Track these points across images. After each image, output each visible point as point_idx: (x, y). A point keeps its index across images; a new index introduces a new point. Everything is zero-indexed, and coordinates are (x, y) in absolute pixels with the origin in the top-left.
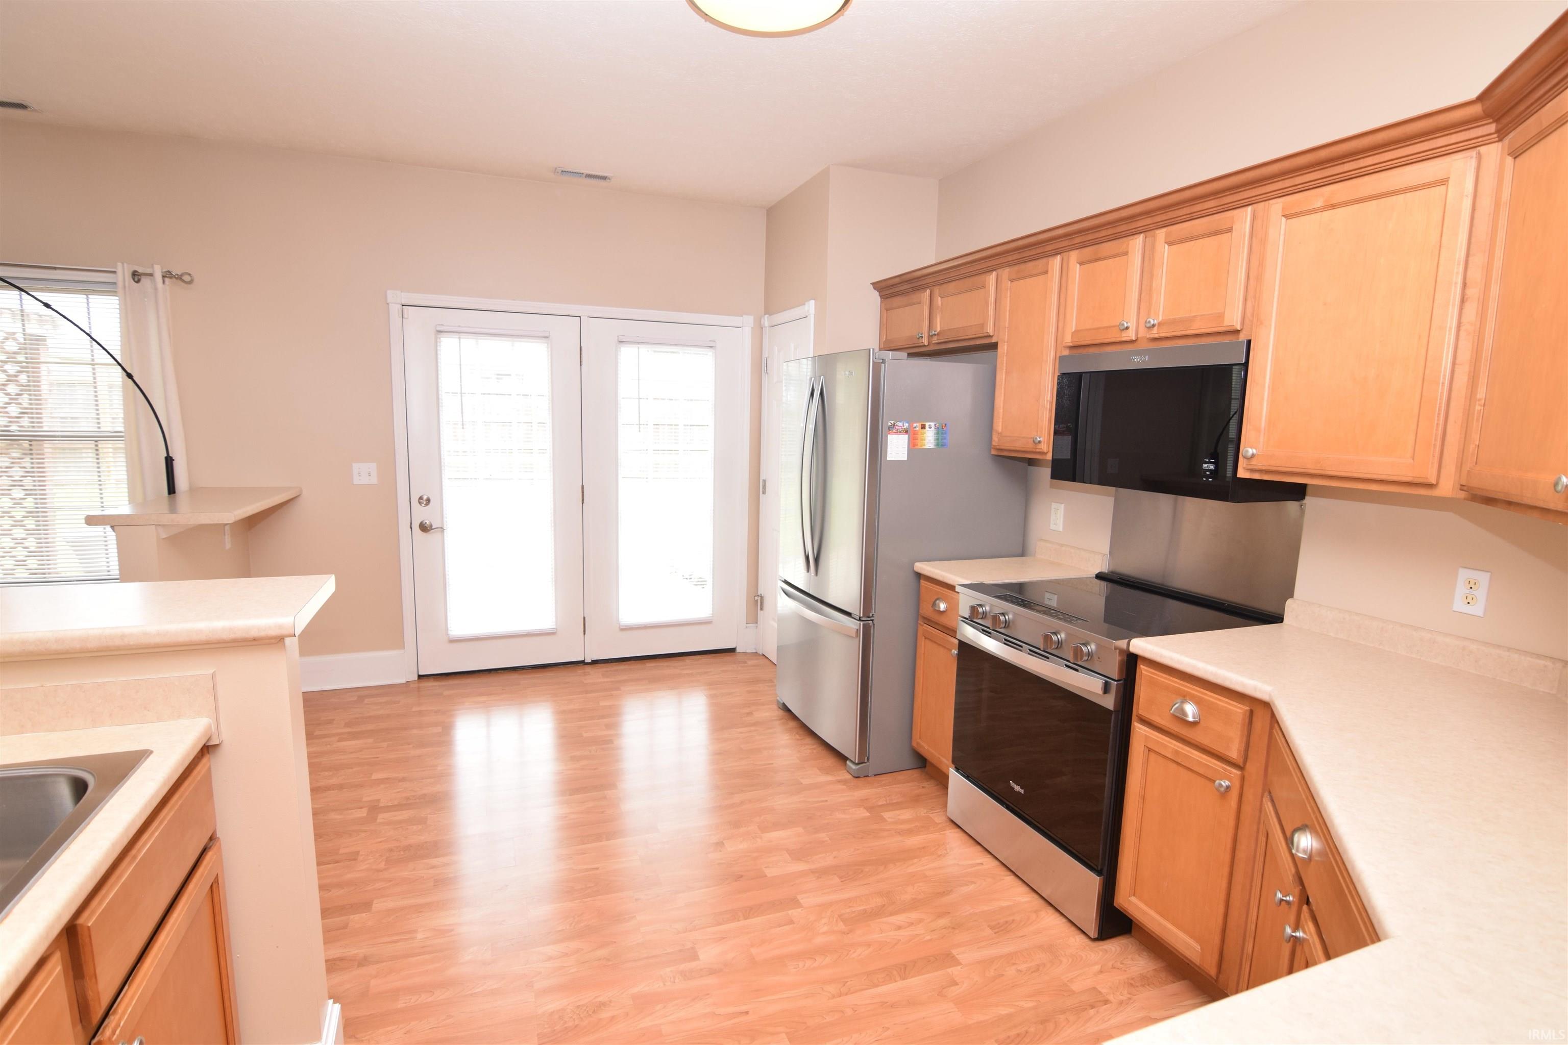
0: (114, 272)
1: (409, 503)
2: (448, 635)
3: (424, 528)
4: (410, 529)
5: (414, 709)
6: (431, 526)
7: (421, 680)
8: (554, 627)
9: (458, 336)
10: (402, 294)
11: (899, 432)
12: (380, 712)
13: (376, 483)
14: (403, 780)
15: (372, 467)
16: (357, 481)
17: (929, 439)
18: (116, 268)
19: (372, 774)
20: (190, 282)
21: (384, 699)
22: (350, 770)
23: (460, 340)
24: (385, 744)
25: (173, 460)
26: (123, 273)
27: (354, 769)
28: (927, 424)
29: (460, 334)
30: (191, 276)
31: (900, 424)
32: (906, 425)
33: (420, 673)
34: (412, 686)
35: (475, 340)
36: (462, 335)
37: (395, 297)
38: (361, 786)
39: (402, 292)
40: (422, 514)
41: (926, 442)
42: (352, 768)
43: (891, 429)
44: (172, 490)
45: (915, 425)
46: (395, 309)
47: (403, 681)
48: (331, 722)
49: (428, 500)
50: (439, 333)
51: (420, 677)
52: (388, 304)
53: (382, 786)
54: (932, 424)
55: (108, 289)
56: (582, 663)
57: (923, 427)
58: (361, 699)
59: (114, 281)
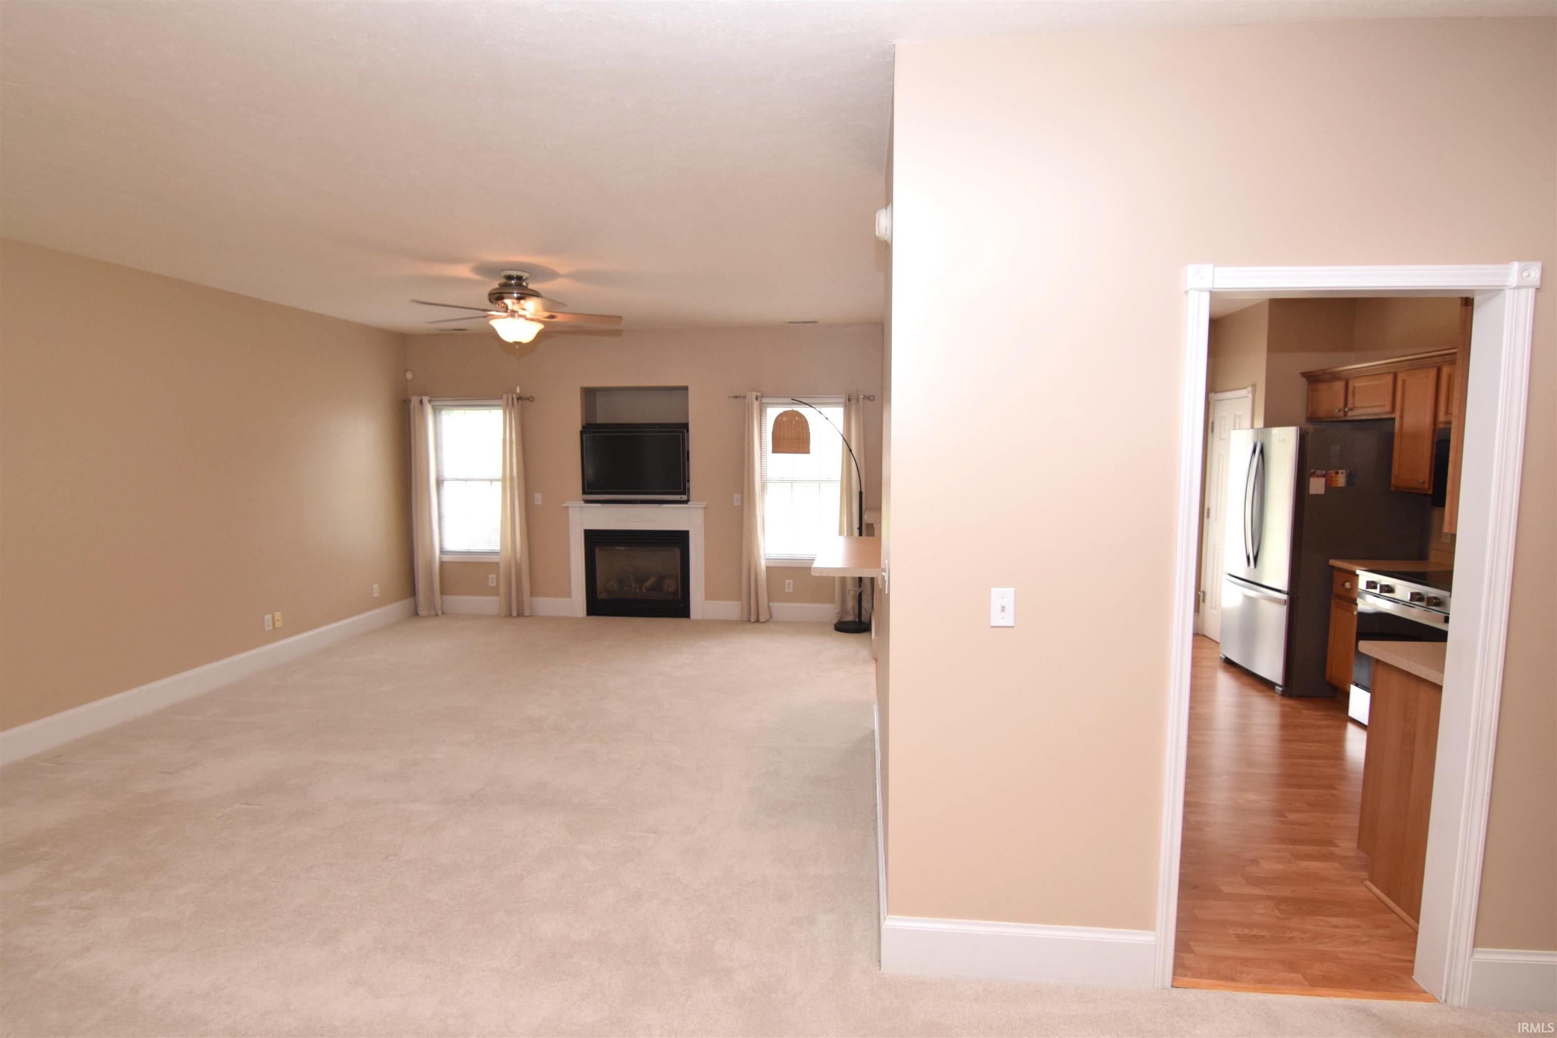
11: (1318, 476)
17: (1341, 480)
20: (873, 400)
25: (862, 493)
28: (1340, 471)
31: (1319, 471)
32: (1324, 472)
41: (1339, 482)
43: (1313, 475)
44: (861, 508)
45: (1330, 472)
54: (1344, 471)
57: (1337, 473)
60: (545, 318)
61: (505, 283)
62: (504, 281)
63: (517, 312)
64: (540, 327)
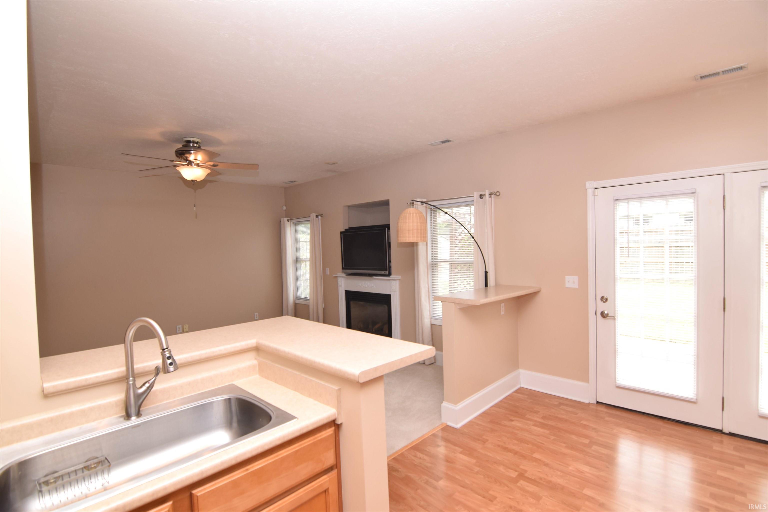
0: (473, 196)
1: (595, 300)
2: (616, 382)
3: (603, 315)
4: (595, 315)
5: (582, 422)
6: (608, 314)
7: (598, 405)
8: (695, 398)
9: (627, 202)
10: (595, 182)
12: (564, 417)
13: (577, 287)
14: (547, 465)
15: (576, 278)
16: (567, 286)
18: (474, 194)
19: (534, 453)
20: (499, 195)
21: (570, 409)
22: (527, 445)
23: (628, 204)
24: (552, 438)
25: (488, 273)
26: (477, 195)
27: (529, 446)
29: (629, 200)
30: (499, 193)
33: (598, 401)
34: (591, 407)
35: (639, 202)
36: (630, 201)
37: (590, 185)
38: (524, 457)
39: (594, 181)
40: (602, 307)
42: (528, 445)
44: (486, 285)
46: (590, 192)
47: (587, 401)
48: (537, 412)
49: (607, 300)
50: (616, 201)
51: (598, 403)
52: (587, 189)
53: (535, 463)
55: (470, 204)
56: (721, 432)
58: (561, 404)
59: (473, 200)
60: (211, 166)
61: (186, 145)
62: (185, 144)
63: (193, 162)
64: (209, 171)
